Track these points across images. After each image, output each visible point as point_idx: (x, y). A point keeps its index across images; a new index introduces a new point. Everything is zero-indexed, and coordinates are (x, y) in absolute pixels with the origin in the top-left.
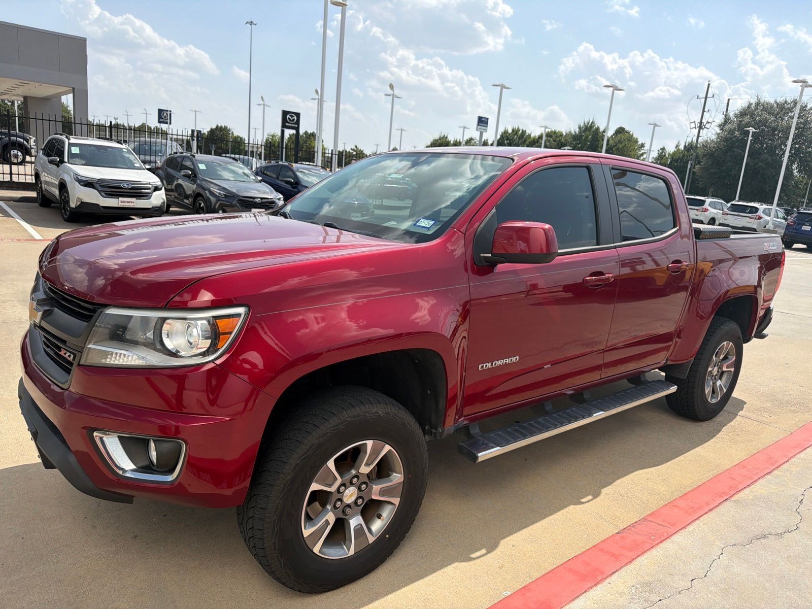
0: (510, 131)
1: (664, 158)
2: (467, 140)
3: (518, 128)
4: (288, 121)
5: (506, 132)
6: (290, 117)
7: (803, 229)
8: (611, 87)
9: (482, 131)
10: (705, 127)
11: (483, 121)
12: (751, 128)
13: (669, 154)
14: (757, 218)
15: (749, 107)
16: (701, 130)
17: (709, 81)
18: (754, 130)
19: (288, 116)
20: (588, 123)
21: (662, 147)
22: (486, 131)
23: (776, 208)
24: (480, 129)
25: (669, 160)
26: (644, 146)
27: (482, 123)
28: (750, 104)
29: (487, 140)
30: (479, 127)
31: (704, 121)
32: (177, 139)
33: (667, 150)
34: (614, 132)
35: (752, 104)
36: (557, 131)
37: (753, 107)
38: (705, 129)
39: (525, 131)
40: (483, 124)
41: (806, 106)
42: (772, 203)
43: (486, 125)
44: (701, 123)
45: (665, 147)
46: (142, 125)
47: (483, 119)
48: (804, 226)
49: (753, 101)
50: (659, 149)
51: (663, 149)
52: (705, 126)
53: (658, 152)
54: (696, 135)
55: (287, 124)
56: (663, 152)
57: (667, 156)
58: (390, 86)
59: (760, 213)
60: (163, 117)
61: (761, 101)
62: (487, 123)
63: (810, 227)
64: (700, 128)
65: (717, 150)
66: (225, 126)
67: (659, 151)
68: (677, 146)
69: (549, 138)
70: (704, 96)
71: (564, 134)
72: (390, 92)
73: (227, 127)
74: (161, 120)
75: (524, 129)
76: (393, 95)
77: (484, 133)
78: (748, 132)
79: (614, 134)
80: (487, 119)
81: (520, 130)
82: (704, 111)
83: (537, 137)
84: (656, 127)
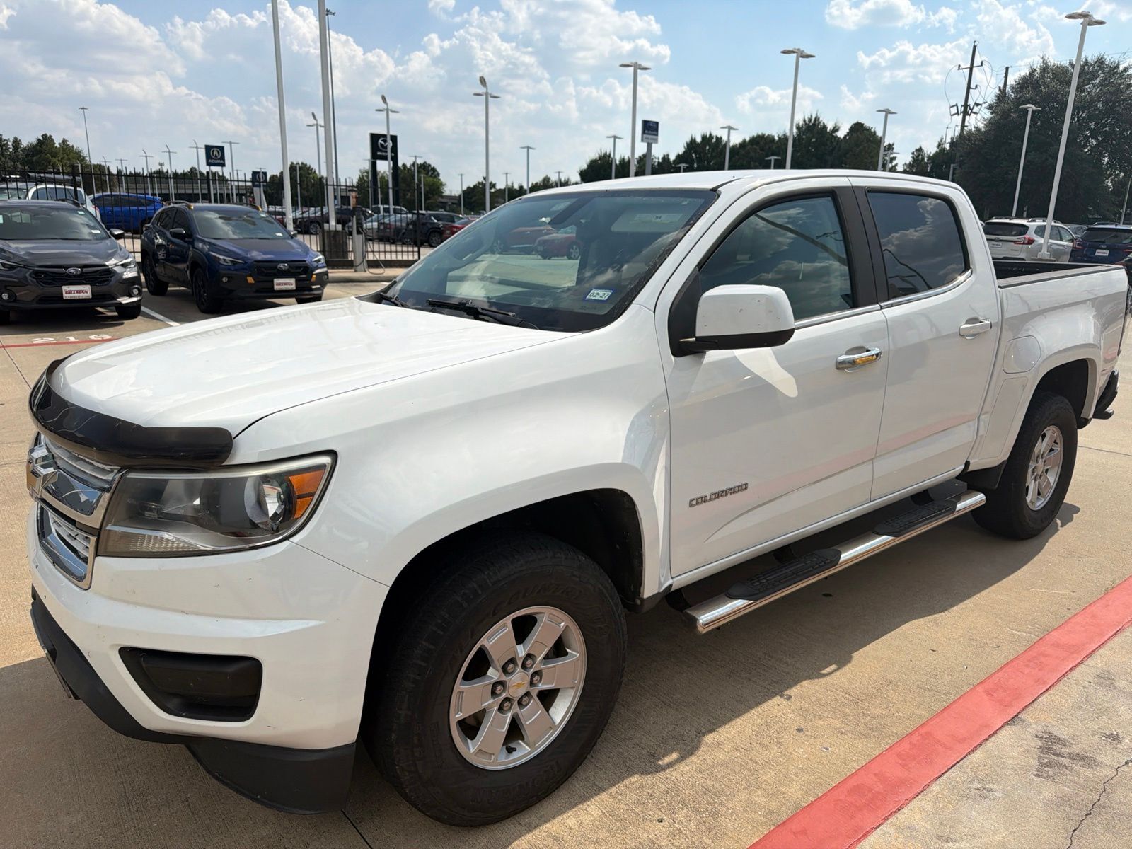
0: (699, 140)
1: (923, 163)
2: (640, 157)
3: (711, 135)
4: (381, 148)
5: (693, 142)
6: (383, 143)
7: (1097, 254)
8: (794, 52)
9: (650, 141)
10: (972, 112)
11: (650, 127)
12: (1028, 105)
13: (929, 158)
14: (1026, 242)
15: (1031, 74)
16: (967, 117)
17: (975, 42)
18: (1035, 108)
19: (380, 141)
20: (810, 120)
21: (918, 147)
22: (656, 141)
23: (1053, 224)
24: (648, 139)
25: (930, 166)
26: (893, 149)
27: (649, 130)
28: (1033, 71)
29: (668, 155)
30: (645, 136)
31: (971, 102)
32: (238, 186)
33: (925, 151)
34: (848, 131)
35: (1035, 70)
36: (766, 135)
37: (1037, 75)
38: (972, 114)
39: (721, 138)
40: (650, 132)
41: (1117, 67)
42: (1046, 216)
43: (655, 133)
44: (966, 105)
45: (923, 148)
46: (191, 169)
47: (651, 125)
48: (1098, 251)
49: (1038, 65)
50: (914, 150)
51: (920, 150)
52: (972, 110)
53: (911, 155)
54: (960, 124)
55: (379, 153)
56: (919, 156)
57: (926, 160)
58: (481, 81)
59: (1031, 234)
60: (214, 157)
61: (1049, 64)
62: (657, 130)
63: (1108, 252)
64: (965, 113)
65: (985, 143)
66: (302, 163)
67: (913, 153)
68: (939, 145)
69: (755, 146)
70: (969, 66)
71: (776, 138)
72: (482, 90)
73: (306, 165)
74: (210, 161)
75: (719, 136)
76: (487, 94)
77: (653, 145)
78: (1026, 111)
79: (848, 133)
80: (657, 124)
81: (713, 138)
82: (969, 88)
83: (738, 146)
84: (889, 115)
